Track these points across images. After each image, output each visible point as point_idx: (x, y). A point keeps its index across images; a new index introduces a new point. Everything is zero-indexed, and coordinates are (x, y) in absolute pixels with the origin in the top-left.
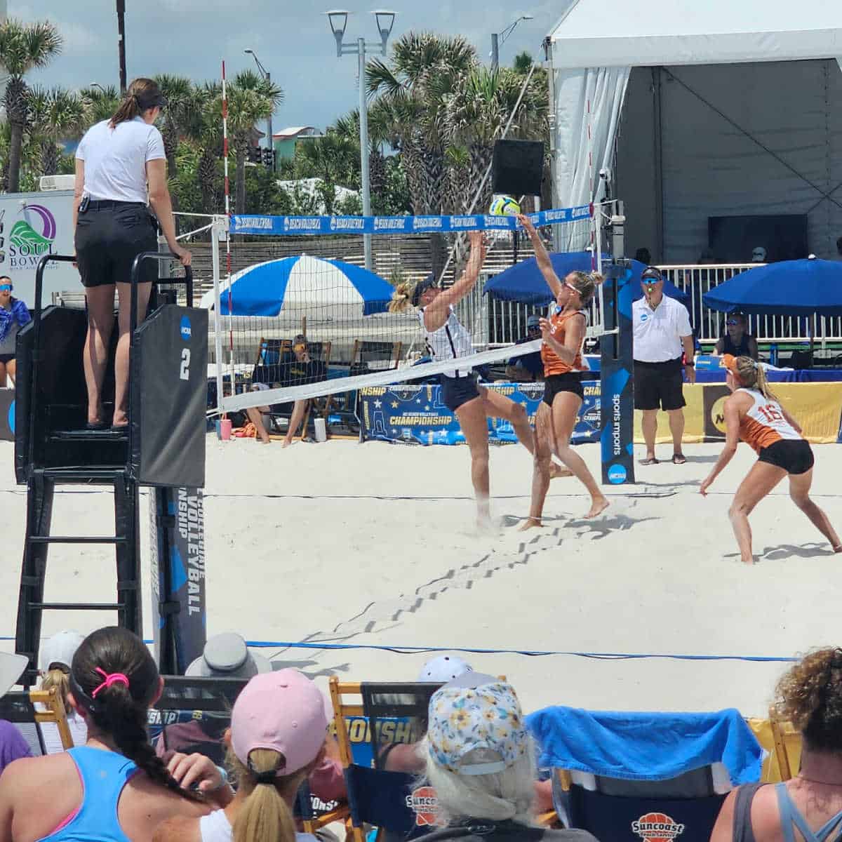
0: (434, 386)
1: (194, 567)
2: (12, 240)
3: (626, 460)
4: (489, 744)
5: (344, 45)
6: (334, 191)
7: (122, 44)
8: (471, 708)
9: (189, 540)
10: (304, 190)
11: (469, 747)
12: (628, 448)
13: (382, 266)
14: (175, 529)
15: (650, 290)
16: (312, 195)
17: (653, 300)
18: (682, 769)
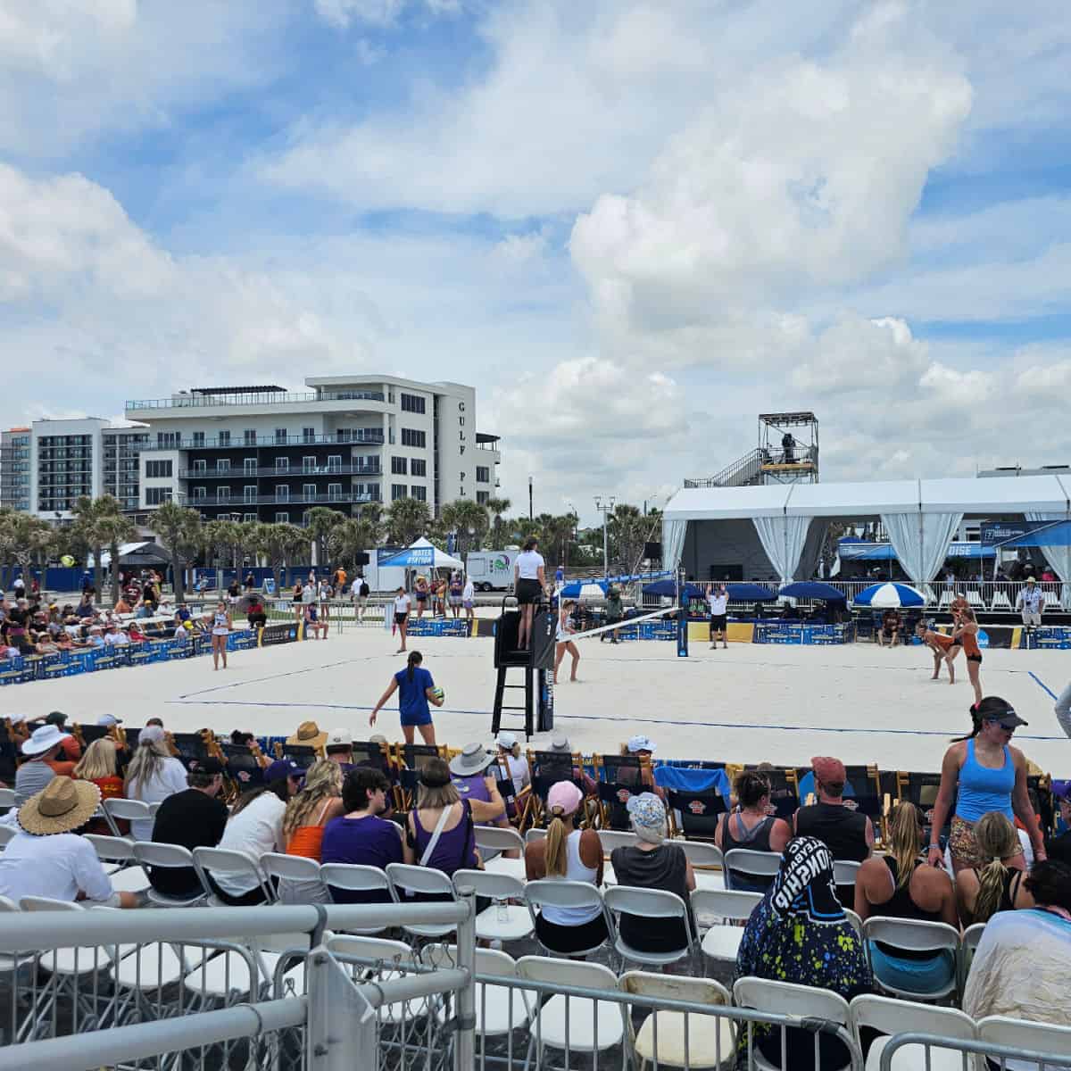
5: (600, 507)
6: (596, 549)
12: (686, 643)
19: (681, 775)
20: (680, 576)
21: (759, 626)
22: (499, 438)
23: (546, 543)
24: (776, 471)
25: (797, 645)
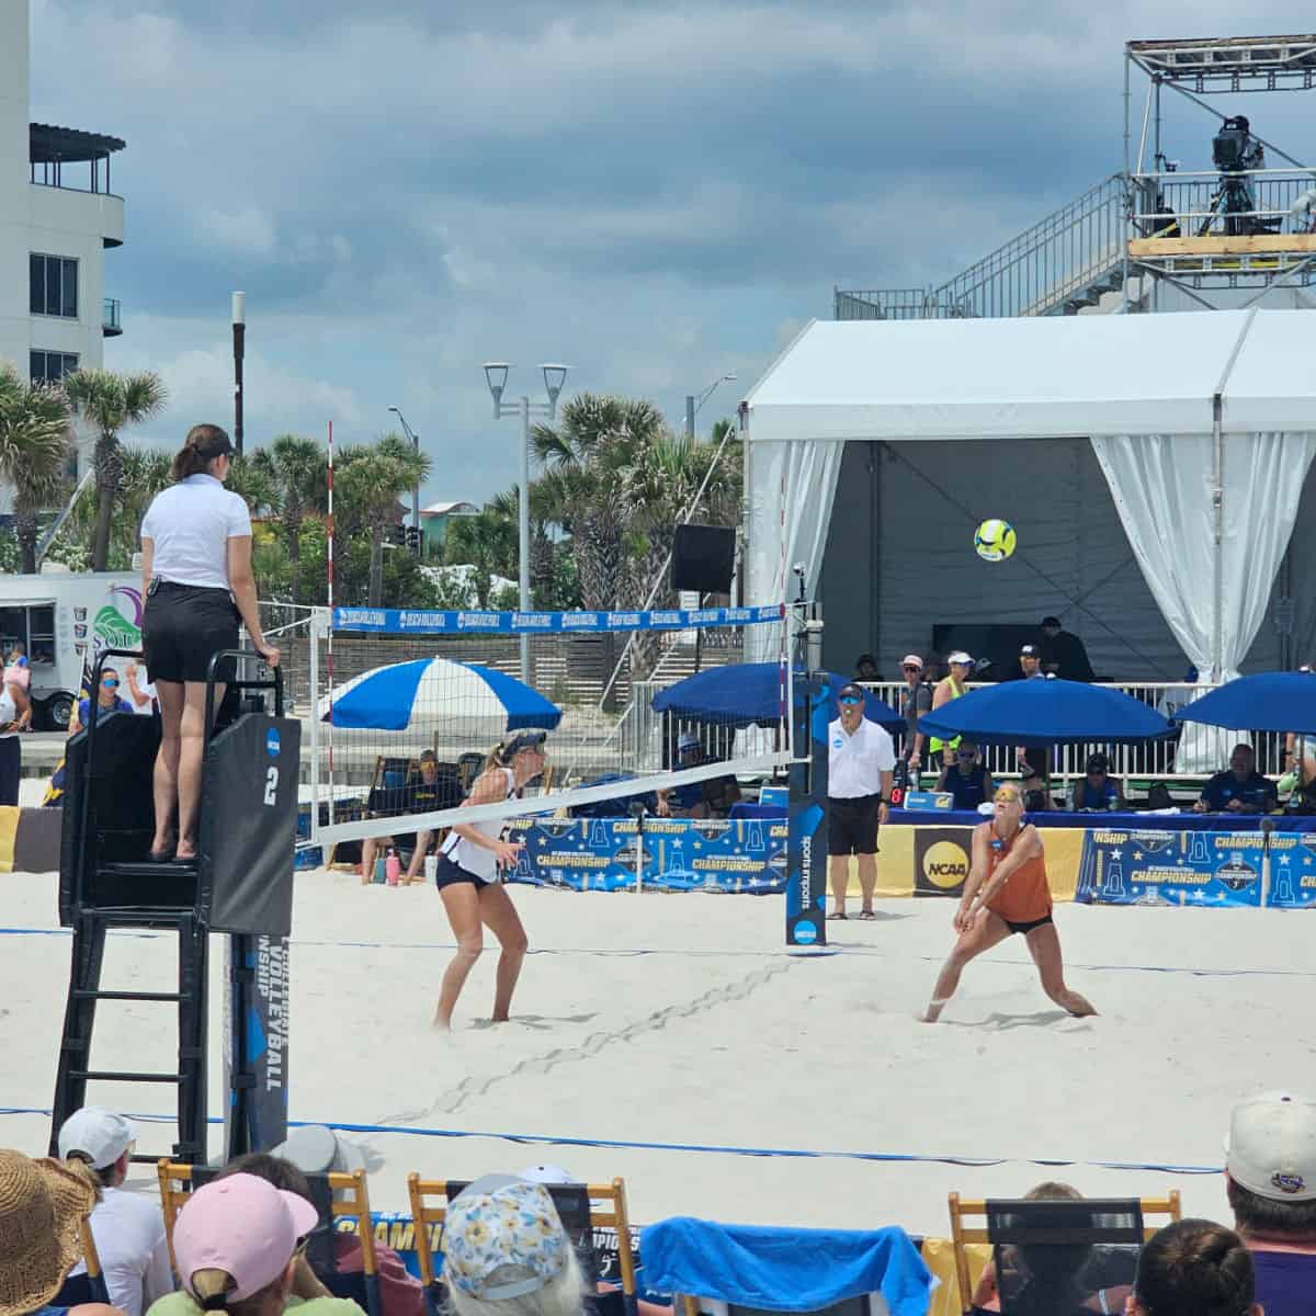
0: (591, 820)
1: (276, 1033)
2: (97, 629)
3: (817, 916)
4: (514, 1259)
5: (504, 405)
6: (489, 580)
7: (239, 396)
8: (488, 1218)
9: (271, 999)
10: (452, 579)
11: (491, 1266)
12: (819, 901)
13: (544, 674)
14: (253, 986)
15: (848, 712)
16: (462, 585)
17: (851, 723)
18: (832, 1299)
19: (740, 1251)
20: (803, 636)
21: (1103, 835)
22: (118, 144)
23: (295, 554)
24: (1189, 264)
25: (1244, 910)
